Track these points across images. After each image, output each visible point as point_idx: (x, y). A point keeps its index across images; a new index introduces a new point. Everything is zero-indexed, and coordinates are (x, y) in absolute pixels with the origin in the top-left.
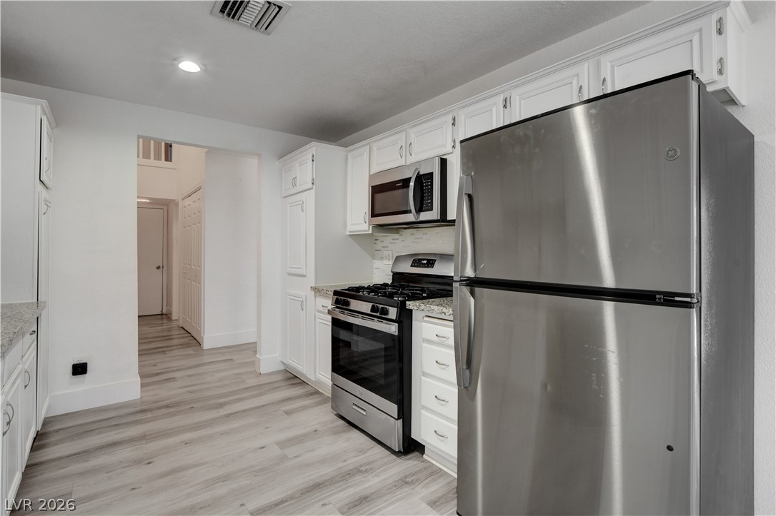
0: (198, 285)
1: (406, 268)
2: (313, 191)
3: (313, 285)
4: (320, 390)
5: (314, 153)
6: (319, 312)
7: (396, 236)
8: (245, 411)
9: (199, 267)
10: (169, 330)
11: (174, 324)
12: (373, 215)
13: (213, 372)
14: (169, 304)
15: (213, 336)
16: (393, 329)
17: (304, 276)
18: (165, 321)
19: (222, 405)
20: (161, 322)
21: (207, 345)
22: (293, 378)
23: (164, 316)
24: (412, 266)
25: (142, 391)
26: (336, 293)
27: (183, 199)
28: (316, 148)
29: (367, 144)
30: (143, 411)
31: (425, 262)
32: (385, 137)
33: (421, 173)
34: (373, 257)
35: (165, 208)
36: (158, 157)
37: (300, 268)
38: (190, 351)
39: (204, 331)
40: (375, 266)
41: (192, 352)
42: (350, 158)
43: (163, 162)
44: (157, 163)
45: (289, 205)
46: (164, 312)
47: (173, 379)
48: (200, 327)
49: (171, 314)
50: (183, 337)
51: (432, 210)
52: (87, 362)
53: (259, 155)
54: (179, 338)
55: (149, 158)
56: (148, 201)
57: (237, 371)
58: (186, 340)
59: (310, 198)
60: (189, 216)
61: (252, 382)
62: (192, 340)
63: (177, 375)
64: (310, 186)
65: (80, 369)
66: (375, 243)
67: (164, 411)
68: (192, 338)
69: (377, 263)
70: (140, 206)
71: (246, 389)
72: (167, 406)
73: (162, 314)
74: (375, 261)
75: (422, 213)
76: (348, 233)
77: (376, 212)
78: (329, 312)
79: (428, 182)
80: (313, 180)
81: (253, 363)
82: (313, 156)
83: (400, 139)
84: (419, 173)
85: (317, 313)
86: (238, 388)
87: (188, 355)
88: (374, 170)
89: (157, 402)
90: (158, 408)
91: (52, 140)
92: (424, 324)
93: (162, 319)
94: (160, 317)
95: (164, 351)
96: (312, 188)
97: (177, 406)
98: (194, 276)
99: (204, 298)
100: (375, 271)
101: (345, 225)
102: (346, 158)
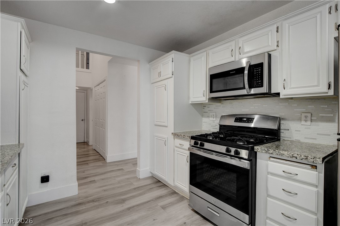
0: (103, 129)
1: (231, 122)
2: (173, 78)
3: (173, 132)
4: (176, 191)
5: (173, 57)
6: (176, 147)
7: (219, 104)
8: (138, 205)
9: (104, 120)
10: (88, 151)
11: (90, 148)
12: (211, 91)
13: (114, 177)
14: (88, 137)
15: (112, 155)
16: (245, 164)
17: (166, 127)
18: (86, 146)
19: (123, 201)
20: (83, 146)
21: (109, 160)
22: (159, 183)
23: (85, 143)
24: (235, 121)
25: (79, 190)
26: (192, 138)
27: (95, 87)
28: (173, 54)
29: (205, 51)
30: (80, 204)
31: (245, 119)
32: (218, 46)
33: (252, 64)
34: (203, 116)
35: (86, 92)
36: (83, 67)
37: (164, 122)
38: (100, 163)
39: (107, 153)
40: (203, 121)
41: (101, 164)
42: (192, 60)
43: (85, 70)
44: (82, 70)
45: (155, 88)
46: (85, 141)
47: (94, 181)
48: (105, 151)
49: (89, 142)
50: (96, 155)
51: (262, 86)
52: (49, 175)
53: (138, 61)
54: (93, 156)
55: (79, 68)
56: (78, 88)
57: (127, 177)
58: (97, 157)
59: (170, 83)
60: (98, 95)
61: (136, 184)
62: (100, 157)
63: (96, 178)
64: (171, 75)
65: (45, 179)
66: (204, 108)
67: (92, 204)
68: (100, 156)
69: (205, 120)
70: (77, 91)
71: (135, 189)
72: (93, 201)
73: (84, 142)
74: (203, 118)
75: (253, 89)
76: (190, 103)
77: (214, 90)
78: (189, 149)
79: (258, 69)
80: (173, 72)
81: (135, 172)
82: (173, 59)
83: (232, 45)
84: (250, 64)
85: (175, 148)
86: (129, 189)
87: (100, 166)
88: (211, 65)
89: (87, 197)
90: (88, 202)
91: (29, 48)
92: (269, 162)
93: (84, 144)
94: (83, 144)
95: (87, 163)
96: (172, 77)
97: (99, 200)
98: (101, 125)
99: (107, 137)
100: (203, 124)
101: (189, 98)
102: (190, 61)
